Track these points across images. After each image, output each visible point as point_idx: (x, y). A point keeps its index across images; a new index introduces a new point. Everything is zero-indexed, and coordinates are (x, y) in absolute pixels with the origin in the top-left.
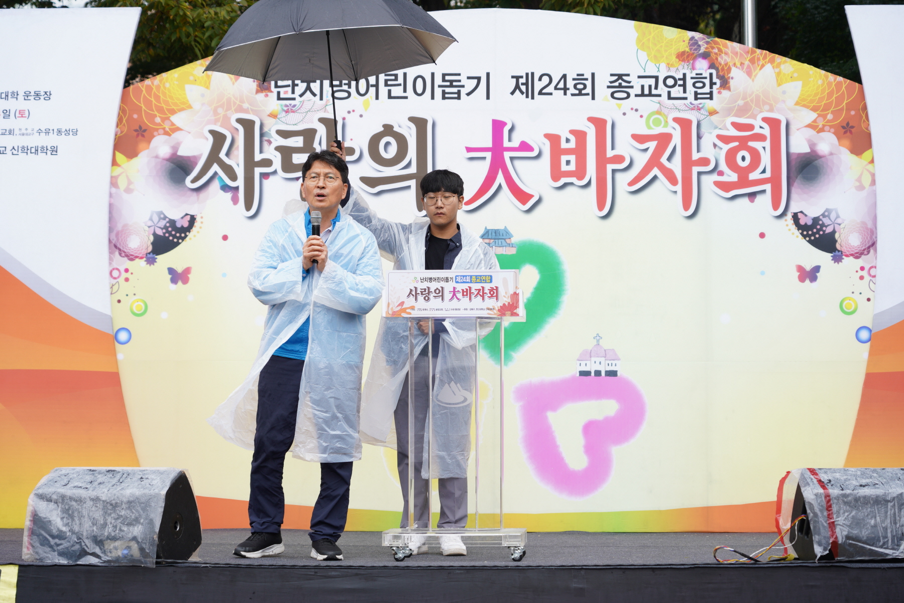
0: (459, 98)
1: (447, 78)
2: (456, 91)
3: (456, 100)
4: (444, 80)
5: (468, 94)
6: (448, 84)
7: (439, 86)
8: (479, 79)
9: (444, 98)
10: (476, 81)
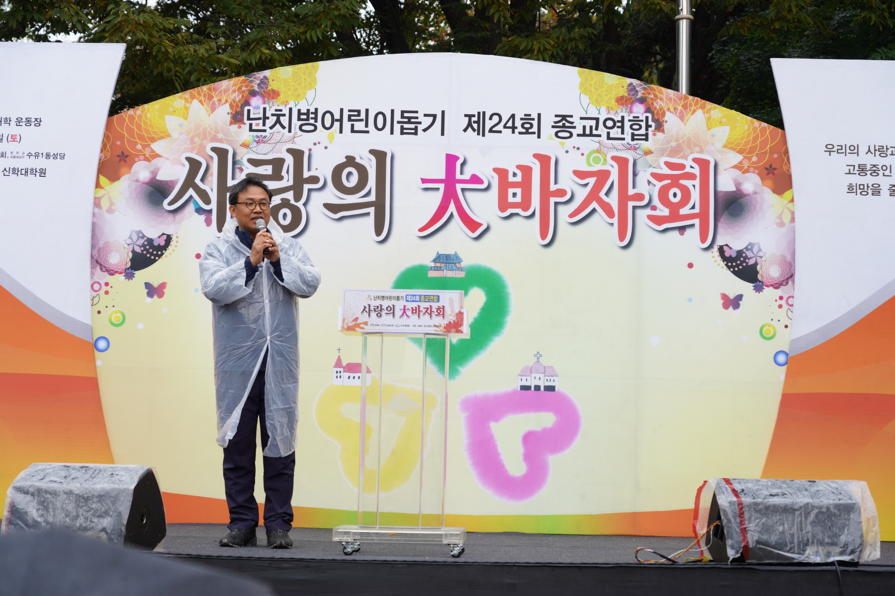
0: (416, 133)
1: (406, 115)
2: (414, 127)
3: (413, 136)
4: (402, 117)
5: (425, 130)
6: (407, 120)
7: (399, 122)
8: (435, 116)
9: (402, 133)
10: (431, 119)
